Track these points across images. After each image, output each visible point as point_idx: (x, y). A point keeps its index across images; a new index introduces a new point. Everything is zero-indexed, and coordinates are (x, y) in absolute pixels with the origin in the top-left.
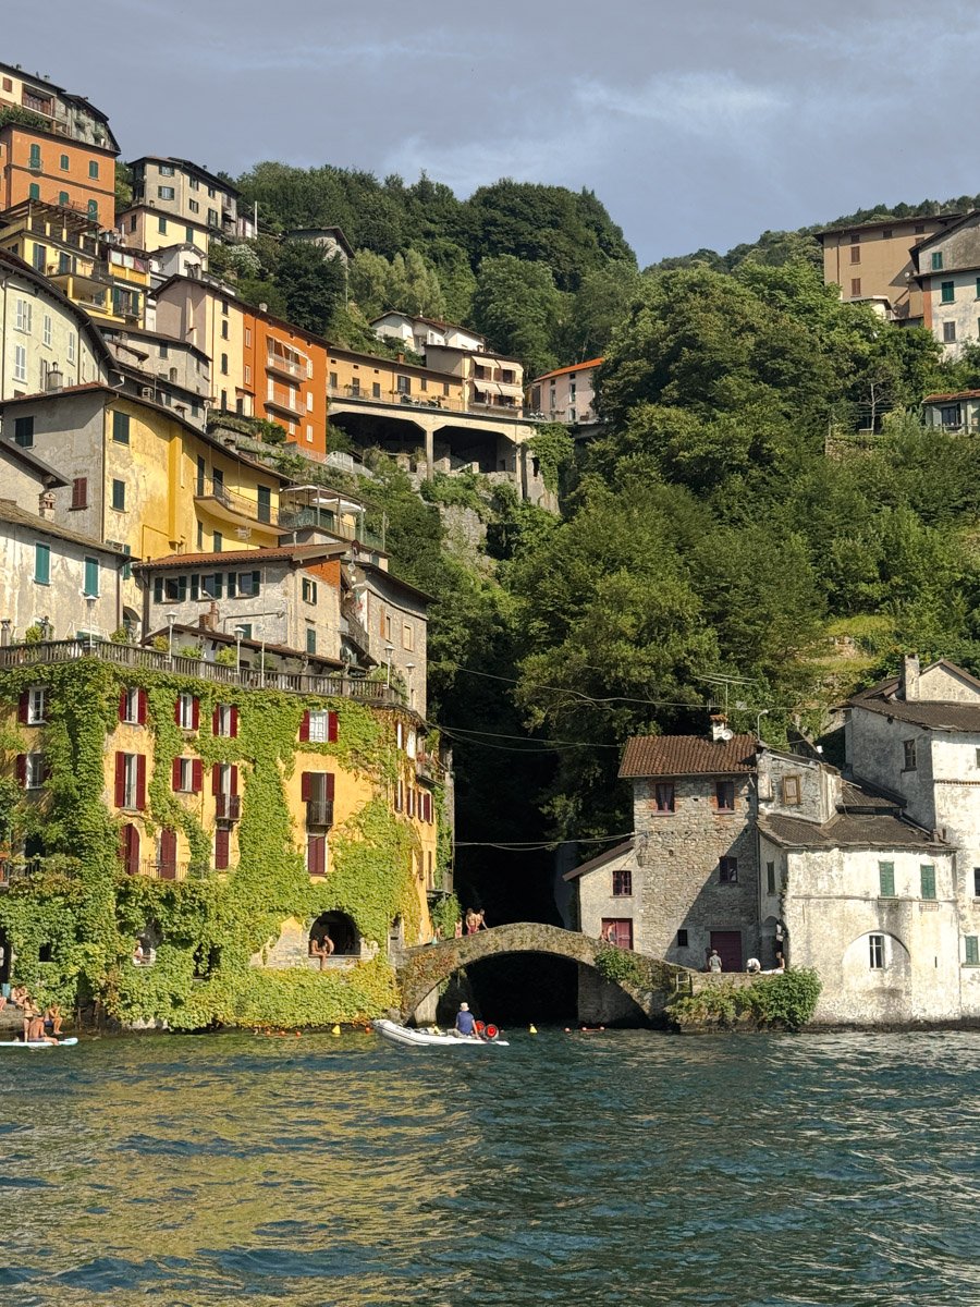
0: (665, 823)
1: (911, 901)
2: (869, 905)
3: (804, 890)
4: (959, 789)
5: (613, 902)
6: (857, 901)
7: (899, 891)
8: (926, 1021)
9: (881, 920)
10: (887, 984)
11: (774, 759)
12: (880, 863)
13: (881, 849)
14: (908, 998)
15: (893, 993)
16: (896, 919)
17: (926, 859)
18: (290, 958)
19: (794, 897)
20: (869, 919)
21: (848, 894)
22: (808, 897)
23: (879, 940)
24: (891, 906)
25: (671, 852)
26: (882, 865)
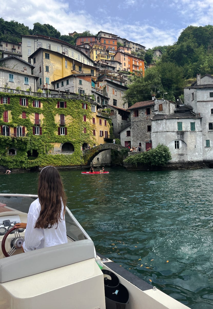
0: (137, 119)
1: (187, 131)
2: (174, 133)
3: (156, 130)
4: (204, 103)
5: (127, 138)
6: (171, 132)
7: (184, 129)
8: (192, 161)
9: (178, 137)
10: (180, 153)
11: (158, 101)
12: (178, 122)
13: (178, 119)
14: (186, 156)
15: (182, 155)
16: (183, 137)
17: (192, 121)
18: (57, 152)
19: (153, 132)
20: (175, 137)
21: (168, 131)
22: (157, 132)
23: (178, 142)
24: (181, 133)
25: (138, 126)
26: (178, 123)
